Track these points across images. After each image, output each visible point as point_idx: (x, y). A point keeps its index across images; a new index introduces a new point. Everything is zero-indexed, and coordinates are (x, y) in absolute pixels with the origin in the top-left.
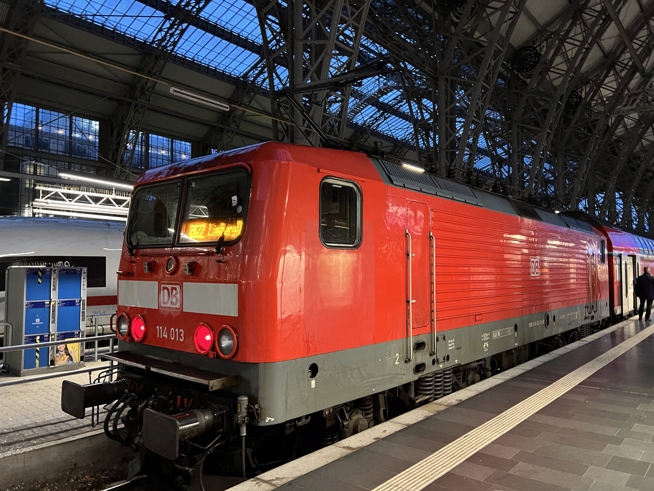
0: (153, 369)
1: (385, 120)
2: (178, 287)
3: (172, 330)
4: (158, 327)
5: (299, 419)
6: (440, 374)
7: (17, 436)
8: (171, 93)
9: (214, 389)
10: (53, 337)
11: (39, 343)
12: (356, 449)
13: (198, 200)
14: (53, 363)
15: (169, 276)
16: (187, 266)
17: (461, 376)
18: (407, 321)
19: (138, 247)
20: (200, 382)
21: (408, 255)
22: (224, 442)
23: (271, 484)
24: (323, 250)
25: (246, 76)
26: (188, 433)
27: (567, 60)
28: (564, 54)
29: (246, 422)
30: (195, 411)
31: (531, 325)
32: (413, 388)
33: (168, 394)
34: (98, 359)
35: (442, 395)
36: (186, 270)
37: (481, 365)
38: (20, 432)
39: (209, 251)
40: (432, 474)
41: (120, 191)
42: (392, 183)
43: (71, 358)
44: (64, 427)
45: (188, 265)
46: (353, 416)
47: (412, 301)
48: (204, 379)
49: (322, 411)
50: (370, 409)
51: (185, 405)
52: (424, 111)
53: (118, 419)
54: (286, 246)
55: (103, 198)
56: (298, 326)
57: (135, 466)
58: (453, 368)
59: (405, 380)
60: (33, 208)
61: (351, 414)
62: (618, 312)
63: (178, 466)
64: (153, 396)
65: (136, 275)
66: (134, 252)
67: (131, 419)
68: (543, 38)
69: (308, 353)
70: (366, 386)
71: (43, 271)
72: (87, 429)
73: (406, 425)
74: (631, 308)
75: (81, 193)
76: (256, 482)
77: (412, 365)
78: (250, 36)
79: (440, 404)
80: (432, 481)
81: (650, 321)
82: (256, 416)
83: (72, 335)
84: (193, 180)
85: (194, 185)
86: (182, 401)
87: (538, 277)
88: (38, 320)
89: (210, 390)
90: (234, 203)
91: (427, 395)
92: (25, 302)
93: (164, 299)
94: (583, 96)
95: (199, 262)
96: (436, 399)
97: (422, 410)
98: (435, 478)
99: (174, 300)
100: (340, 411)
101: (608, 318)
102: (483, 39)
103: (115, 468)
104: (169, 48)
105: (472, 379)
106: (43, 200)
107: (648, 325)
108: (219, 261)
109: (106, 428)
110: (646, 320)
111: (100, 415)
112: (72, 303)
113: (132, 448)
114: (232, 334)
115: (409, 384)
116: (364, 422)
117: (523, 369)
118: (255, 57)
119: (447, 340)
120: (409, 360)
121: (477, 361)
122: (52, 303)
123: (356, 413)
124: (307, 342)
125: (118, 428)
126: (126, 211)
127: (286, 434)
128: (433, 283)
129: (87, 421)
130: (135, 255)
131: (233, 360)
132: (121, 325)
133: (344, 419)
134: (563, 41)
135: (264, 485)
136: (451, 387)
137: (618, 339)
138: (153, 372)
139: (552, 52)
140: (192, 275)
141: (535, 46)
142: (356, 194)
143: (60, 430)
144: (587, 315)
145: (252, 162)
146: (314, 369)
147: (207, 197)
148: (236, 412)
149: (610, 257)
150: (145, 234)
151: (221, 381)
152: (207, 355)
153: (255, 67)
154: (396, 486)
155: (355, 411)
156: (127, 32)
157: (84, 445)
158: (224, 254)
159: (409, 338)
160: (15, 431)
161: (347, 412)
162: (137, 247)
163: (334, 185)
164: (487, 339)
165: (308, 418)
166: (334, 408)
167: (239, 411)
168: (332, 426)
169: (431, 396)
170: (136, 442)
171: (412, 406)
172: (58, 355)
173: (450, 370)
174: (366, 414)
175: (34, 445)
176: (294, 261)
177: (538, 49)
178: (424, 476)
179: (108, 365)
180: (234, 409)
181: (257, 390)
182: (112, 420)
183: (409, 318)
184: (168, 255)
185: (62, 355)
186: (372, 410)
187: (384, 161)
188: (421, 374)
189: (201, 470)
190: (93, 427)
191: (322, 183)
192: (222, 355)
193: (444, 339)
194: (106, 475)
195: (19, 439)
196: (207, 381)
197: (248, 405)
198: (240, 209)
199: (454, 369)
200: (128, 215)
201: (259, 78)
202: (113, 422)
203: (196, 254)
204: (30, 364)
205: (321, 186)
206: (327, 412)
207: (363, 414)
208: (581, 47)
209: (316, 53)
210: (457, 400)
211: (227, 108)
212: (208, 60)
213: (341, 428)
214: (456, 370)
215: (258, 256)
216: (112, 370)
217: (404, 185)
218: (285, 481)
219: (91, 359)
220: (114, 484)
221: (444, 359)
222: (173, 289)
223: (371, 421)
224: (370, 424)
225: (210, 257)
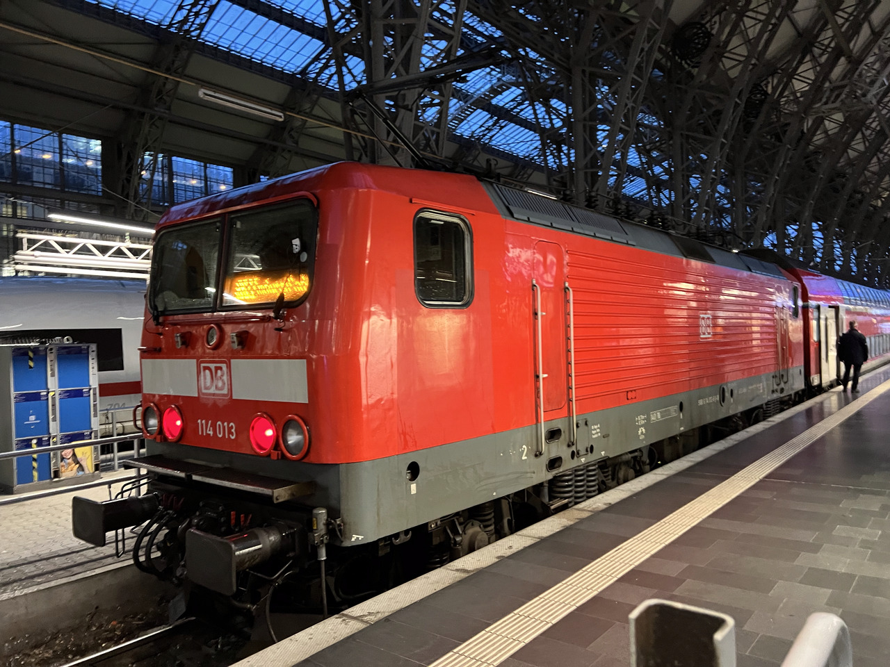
0: (195, 477)
1: (500, 129)
2: (224, 366)
3: (219, 425)
4: (199, 421)
5: (397, 536)
6: (582, 470)
7: (14, 574)
8: (199, 98)
9: (281, 500)
10: (55, 439)
11: (35, 448)
12: (473, 571)
13: (245, 246)
14: (57, 474)
15: (211, 351)
16: (235, 338)
17: (610, 473)
18: (536, 402)
19: (167, 313)
20: (261, 492)
21: (536, 314)
22: (297, 570)
23: (362, 621)
24: (421, 311)
25: (304, 72)
26: (247, 559)
27: (747, 42)
28: (744, 33)
29: (325, 541)
30: (256, 531)
31: (701, 402)
32: (546, 490)
33: (218, 509)
34: (120, 467)
35: (585, 498)
36: (234, 342)
37: (636, 457)
38: (19, 568)
39: (264, 316)
40: (574, 600)
41: (136, 237)
42: (512, 215)
43: (81, 468)
44: (78, 558)
45: (236, 336)
46: (468, 529)
47: (542, 376)
48: (266, 488)
49: (427, 523)
50: (490, 519)
51: (242, 523)
52: (554, 117)
53: (152, 545)
54: (370, 306)
55: (112, 247)
56: (391, 413)
57: (179, 605)
58: (599, 462)
59: (535, 482)
60: (17, 264)
61: (465, 527)
62: (816, 382)
63: (236, 603)
64: (198, 513)
65: (165, 351)
66: (161, 319)
67: (168, 545)
68: (714, 11)
69: (405, 449)
70: (484, 490)
71: (35, 350)
72: (110, 560)
73: (538, 538)
74: (833, 376)
75: (81, 242)
76: (341, 619)
77: (544, 460)
78: (308, 14)
79: (582, 510)
80: (574, 608)
81: (858, 392)
82: (339, 534)
83: (81, 436)
84: (238, 218)
85: (239, 225)
86: (238, 519)
87: (709, 338)
88: (32, 418)
89: (275, 502)
90: (296, 249)
91: (565, 498)
92: (13, 394)
93: (205, 383)
94: (770, 90)
95: (251, 330)
96: (576, 503)
97: (560, 518)
98: (578, 605)
99: (220, 384)
100: (451, 523)
101: (803, 390)
102: (632, 13)
103: (151, 610)
104: (193, 34)
105: (624, 476)
106: (29, 252)
107: (855, 398)
108: (279, 330)
109: (136, 557)
110: (852, 392)
111: (126, 542)
112: (79, 393)
113: (173, 582)
114: (302, 428)
115: (541, 485)
116: (483, 536)
117: (691, 461)
118: (317, 45)
119: (589, 426)
120: (541, 454)
121: (631, 452)
122: (51, 394)
123: (472, 525)
124: (404, 434)
125: (152, 557)
126: (147, 265)
127: (380, 555)
128: (569, 351)
129: (109, 550)
130: (163, 324)
131: (303, 461)
132: (148, 421)
133: (456, 533)
134: (741, 15)
135: (352, 622)
136: (597, 487)
137: (815, 416)
138: (196, 481)
139: (727, 30)
140: (242, 349)
141: (703, 22)
142: (463, 232)
143: (72, 563)
144: (776, 387)
145: (318, 191)
146: (414, 470)
147: (257, 241)
148: (311, 530)
149: (806, 309)
150: (174, 295)
151: (289, 489)
152: (269, 456)
153: (317, 59)
154: (526, 617)
155: (470, 524)
156: (133, 11)
157: (108, 581)
158: (286, 319)
159: (539, 424)
160: (11, 567)
161: (460, 524)
162: (165, 313)
163: (433, 221)
164: (643, 422)
165: (408, 534)
166: (443, 519)
167: (315, 528)
168: (440, 543)
169: (570, 500)
170: (178, 574)
171: (546, 513)
172: (63, 463)
173: (594, 465)
174: (486, 527)
175: (39, 583)
176: (382, 326)
177: (708, 26)
178: (563, 602)
179: (134, 475)
180: (309, 526)
181: (339, 501)
182: (143, 547)
183: (539, 397)
184: (208, 322)
185: (69, 464)
186: (493, 520)
187: (500, 186)
188: (556, 472)
189: (268, 607)
190: (119, 557)
191: (416, 219)
192: (289, 455)
193: (586, 424)
194: (140, 619)
195: (17, 577)
196: (270, 490)
197: (327, 520)
198: (304, 257)
199: (600, 464)
200: (149, 270)
201: (323, 74)
202: (144, 549)
203: (246, 320)
204: (26, 478)
205: (416, 221)
206: (433, 526)
207: (482, 526)
208: (766, 23)
209: (402, 37)
210: (605, 504)
211: (280, 117)
212: (249, 50)
213: (452, 545)
214: (604, 464)
215: (332, 319)
216: (139, 481)
217: (528, 218)
218: (380, 616)
219: (111, 468)
220: (150, 630)
221: (587, 451)
222: (217, 368)
223: (492, 535)
224: (491, 539)
225: (266, 324)
